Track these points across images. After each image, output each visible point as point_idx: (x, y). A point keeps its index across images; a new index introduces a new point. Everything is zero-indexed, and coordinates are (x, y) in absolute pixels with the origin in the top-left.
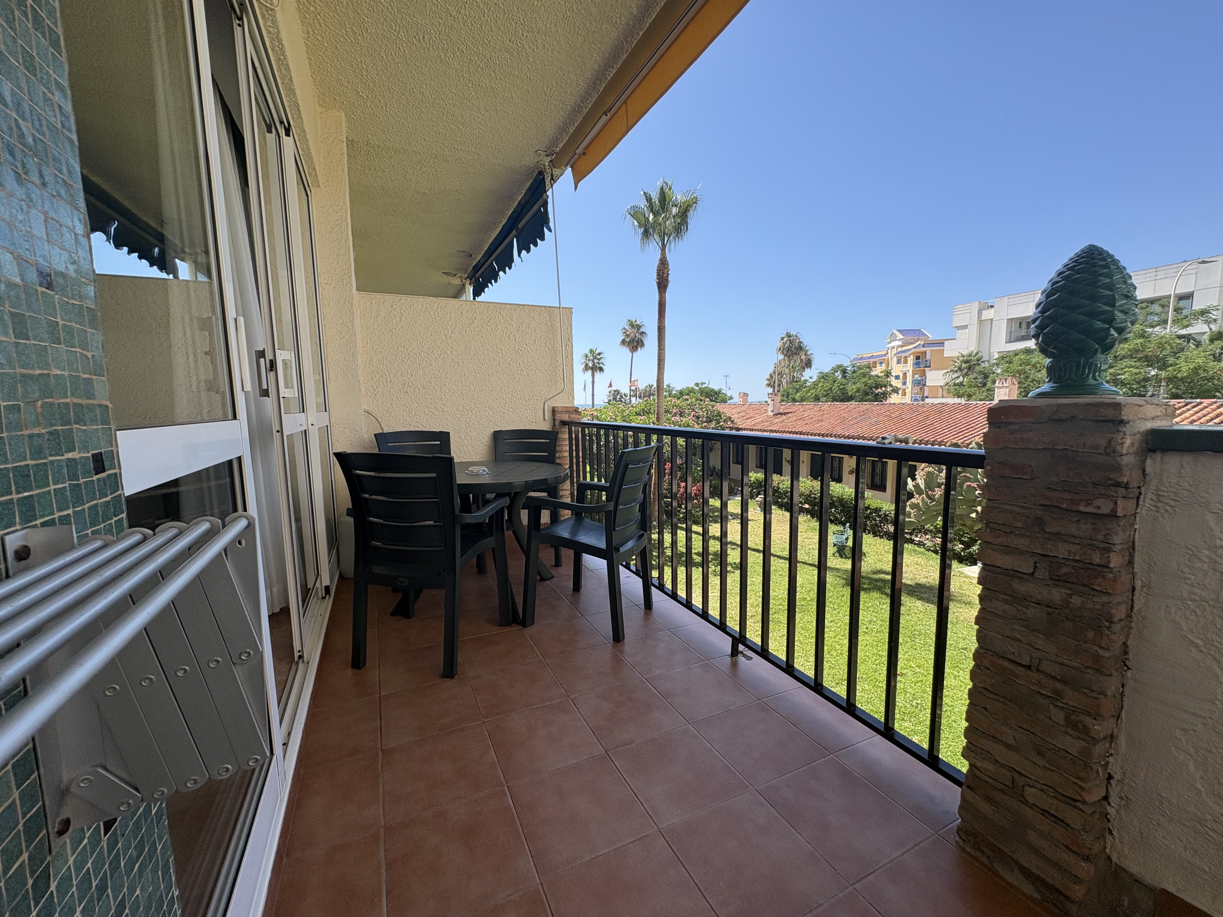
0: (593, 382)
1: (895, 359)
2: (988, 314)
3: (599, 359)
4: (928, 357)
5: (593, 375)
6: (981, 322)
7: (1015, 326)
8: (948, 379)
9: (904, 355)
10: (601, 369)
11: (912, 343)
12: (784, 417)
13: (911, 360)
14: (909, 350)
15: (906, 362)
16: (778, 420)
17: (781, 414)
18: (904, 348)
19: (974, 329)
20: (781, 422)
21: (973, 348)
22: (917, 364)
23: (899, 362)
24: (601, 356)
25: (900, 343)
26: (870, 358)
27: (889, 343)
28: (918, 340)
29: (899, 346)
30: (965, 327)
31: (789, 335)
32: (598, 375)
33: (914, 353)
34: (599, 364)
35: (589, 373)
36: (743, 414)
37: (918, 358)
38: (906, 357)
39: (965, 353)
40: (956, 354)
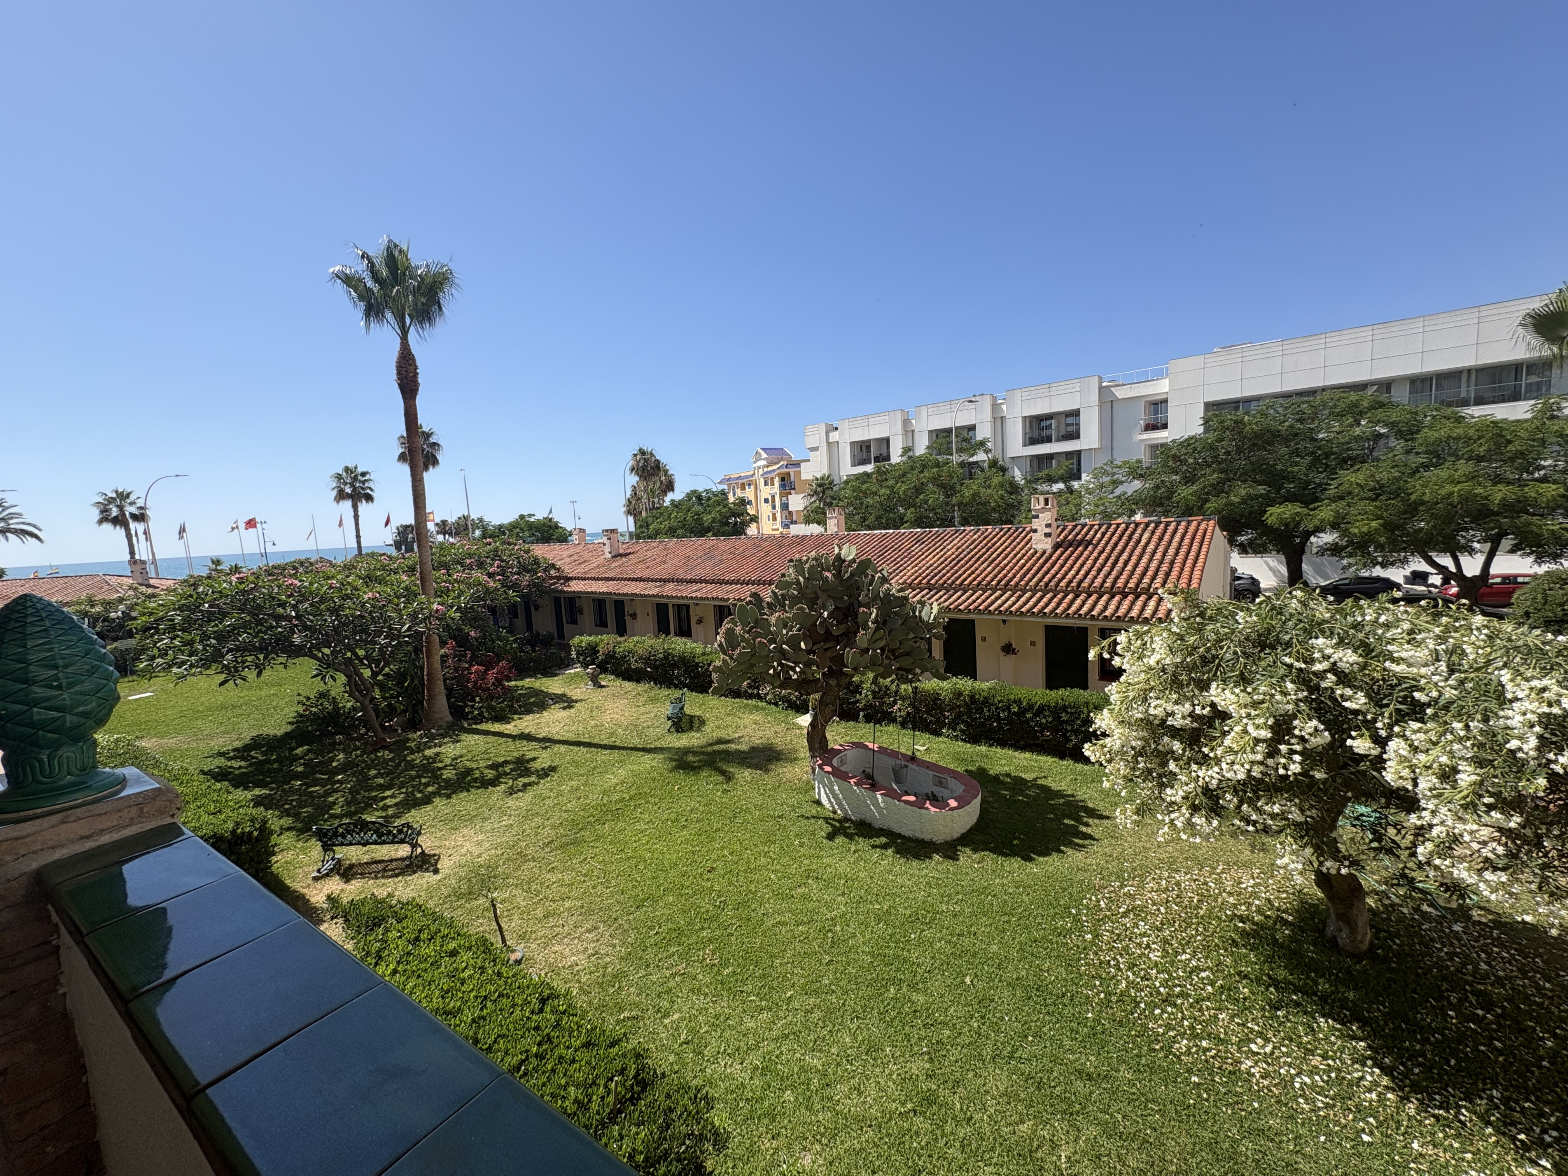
0: (356, 517)
1: (762, 481)
2: (834, 436)
3: (364, 482)
4: (792, 479)
5: (355, 508)
6: (829, 444)
7: (857, 449)
8: (806, 503)
9: (770, 476)
10: (369, 498)
11: (777, 463)
12: (624, 559)
13: (777, 481)
14: (774, 471)
15: (773, 484)
16: (617, 564)
17: (621, 555)
18: (770, 469)
19: (824, 449)
20: (620, 566)
21: (825, 471)
22: (783, 486)
23: (766, 484)
24: (367, 477)
25: (764, 463)
26: (738, 478)
27: (755, 462)
28: (782, 459)
29: (765, 466)
30: (815, 449)
31: (642, 452)
32: (363, 506)
33: (779, 474)
34: (363, 489)
35: (347, 504)
36: (576, 557)
37: (783, 479)
38: (772, 479)
39: (818, 476)
40: (811, 478)
